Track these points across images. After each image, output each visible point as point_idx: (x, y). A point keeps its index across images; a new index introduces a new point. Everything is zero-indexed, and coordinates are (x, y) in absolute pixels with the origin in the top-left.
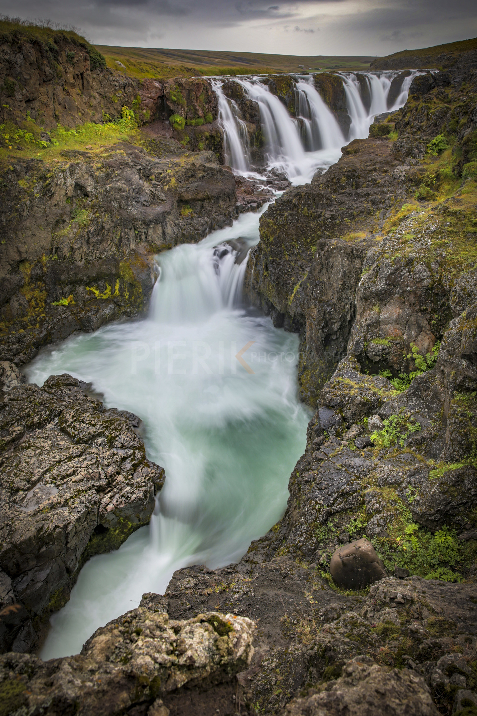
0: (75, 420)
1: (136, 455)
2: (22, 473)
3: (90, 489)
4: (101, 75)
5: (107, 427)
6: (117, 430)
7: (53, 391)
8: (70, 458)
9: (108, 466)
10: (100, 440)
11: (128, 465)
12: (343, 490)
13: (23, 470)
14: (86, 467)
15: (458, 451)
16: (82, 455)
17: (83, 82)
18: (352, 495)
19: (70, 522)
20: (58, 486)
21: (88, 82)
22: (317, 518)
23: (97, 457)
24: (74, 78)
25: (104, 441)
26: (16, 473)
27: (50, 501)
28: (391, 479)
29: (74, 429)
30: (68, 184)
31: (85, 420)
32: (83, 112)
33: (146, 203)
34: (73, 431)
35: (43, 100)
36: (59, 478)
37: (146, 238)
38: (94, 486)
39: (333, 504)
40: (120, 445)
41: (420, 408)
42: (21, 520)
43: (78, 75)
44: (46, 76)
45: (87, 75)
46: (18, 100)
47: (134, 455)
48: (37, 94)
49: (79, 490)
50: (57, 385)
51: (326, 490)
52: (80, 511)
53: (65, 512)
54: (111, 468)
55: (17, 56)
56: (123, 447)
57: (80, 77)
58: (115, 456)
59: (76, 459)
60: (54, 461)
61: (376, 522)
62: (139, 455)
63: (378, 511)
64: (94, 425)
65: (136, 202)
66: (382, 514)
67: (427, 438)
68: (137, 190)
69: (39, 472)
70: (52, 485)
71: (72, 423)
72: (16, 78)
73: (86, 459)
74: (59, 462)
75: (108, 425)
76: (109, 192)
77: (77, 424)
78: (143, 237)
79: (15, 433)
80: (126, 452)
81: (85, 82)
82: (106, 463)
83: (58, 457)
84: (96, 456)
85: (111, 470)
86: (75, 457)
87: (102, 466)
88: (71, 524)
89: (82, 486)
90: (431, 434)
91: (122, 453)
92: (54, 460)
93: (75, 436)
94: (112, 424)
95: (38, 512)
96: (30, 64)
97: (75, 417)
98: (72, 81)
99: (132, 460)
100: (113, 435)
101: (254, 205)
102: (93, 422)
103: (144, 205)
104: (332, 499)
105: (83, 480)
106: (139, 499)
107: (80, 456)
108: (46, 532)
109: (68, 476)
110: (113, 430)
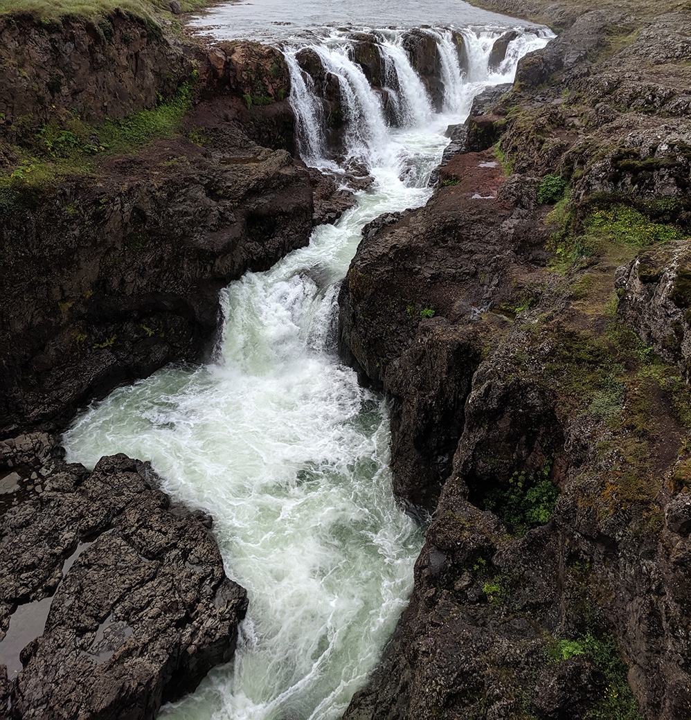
0: (140, 526)
1: (215, 573)
2: (88, 607)
3: (169, 626)
4: (157, 48)
5: (180, 536)
6: (192, 540)
7: (108, 480)
8: (142, 583)
9: (186, 592)
10: (174, 552)
11: (207, 589)
12: (462, 669)
13: (89, 602)
14: (162, 595)
15: (573, 630)
16: (155, 578)
17: (137, 62)
18: (471, 675)
19: (153, 677)
20: (133, 623)
21: (143, 62)
22: (438, 701)
23: (172, 580)
24: (127, 59)
25: (178, 554)
26: (81, 607)
27: (127, 647)
28: (509, 658)
29: (140, 538)
30: (125, 209)
31: (154, 526)
32: (135, 98)
33: (213, 228)
34: (139, 540)
35: (90, 91)
36: (132, 613)
37: (212, 268)
38: (172, 621)
39: (453, 685)
40: (196, 561)
41: (534, 563)
42: (95, 677)
43: (131, 56)
44: (98, 63)
45: (143, 54)
46: (63, 94)
47: (213, 573)
48: (85, 84)
49: (158, 630)
50: (112, 470)
51: (447, 669)
52: (163, 661)
53: (144, 660)
54: (189, 595)
55: (67, 44)
56: (200, 563)
57: (134, 56)
58: (193, 577)
59: (150, 584)
60: (125, 589)
61: (496, 711)
62: (217, 574)
63: (499, 698)
64: (165, 534)
65: (202, 227)
66: (502, 703)
67: (542, 604)
68: (204, 213)
69: (108, 604)
70: (125, 623)
71: (137, 529)
72: (63, 69)
73: (160, 583)
74: (129, 589)
75: (181, 533)
76: (172, 217)
77: (143, 531)
78: (209, 268)
79: (66, 542)
80: (204, 570)
81: (139, 62)
82: (184, 588)
83: (128, 581)
84: (171, 578)
85: (190, 596)
86: (147, 582)
87: (180, 591)
88: (154, 679)
89: (160, 624)
90: (546, 599)
91: (199, 570)
92: (123, 586)
93: (143, 547)
94: (186, 531)
95: (114, 663)
96: (82, 53)
97: (141, 520)
98: (125, 63)
99: (212, 580)
100: (188, 547)
101: (333, 215)
102: (163, 530)
103: (211, 230)
104: (452, 679)
105: (161, 614)
106: (224, 636)
107: (152, 579)
108: (127, 692)
109: (142, 609)
110: (187, 540)
